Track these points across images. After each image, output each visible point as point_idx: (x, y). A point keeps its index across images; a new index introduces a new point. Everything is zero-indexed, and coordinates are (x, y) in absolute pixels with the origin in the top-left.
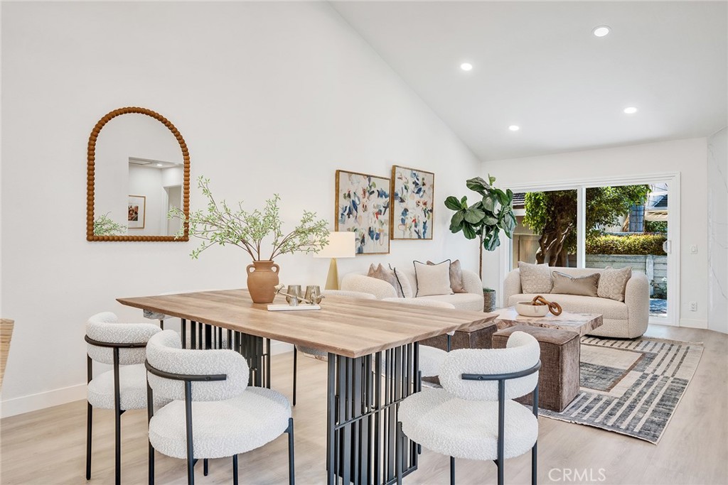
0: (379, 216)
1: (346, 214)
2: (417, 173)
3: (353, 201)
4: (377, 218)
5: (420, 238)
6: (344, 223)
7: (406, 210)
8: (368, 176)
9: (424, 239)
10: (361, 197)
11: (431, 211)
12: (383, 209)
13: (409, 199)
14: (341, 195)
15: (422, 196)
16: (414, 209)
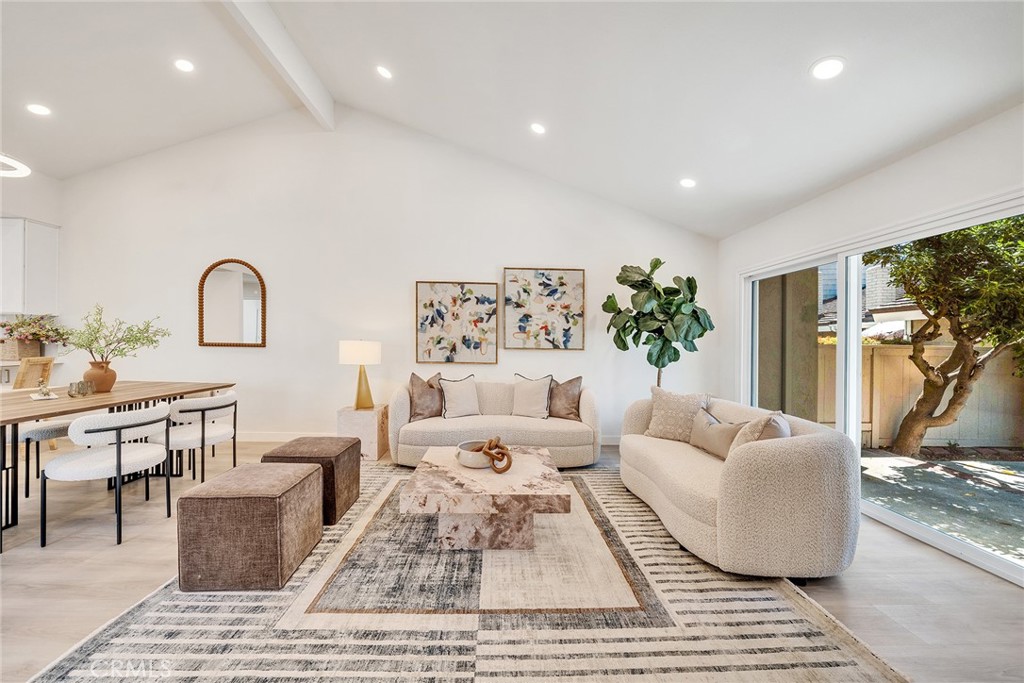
0: (479, 324)
1: (427, 323)
2: (546, 273)
3: (437, 310)
4: (476, 326)
5: (556, 347)
6: (425, 331)
7: (527, 317)
8: (459, 283)
9: (566, 348)
10: (450, 306)
11: (581, 315)
12: (486, 317)
13: (532, 302)
14: (421, 306)
15: (558, 299)
16: (542, 314)
